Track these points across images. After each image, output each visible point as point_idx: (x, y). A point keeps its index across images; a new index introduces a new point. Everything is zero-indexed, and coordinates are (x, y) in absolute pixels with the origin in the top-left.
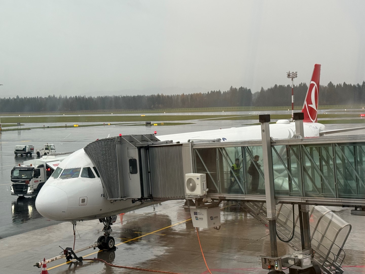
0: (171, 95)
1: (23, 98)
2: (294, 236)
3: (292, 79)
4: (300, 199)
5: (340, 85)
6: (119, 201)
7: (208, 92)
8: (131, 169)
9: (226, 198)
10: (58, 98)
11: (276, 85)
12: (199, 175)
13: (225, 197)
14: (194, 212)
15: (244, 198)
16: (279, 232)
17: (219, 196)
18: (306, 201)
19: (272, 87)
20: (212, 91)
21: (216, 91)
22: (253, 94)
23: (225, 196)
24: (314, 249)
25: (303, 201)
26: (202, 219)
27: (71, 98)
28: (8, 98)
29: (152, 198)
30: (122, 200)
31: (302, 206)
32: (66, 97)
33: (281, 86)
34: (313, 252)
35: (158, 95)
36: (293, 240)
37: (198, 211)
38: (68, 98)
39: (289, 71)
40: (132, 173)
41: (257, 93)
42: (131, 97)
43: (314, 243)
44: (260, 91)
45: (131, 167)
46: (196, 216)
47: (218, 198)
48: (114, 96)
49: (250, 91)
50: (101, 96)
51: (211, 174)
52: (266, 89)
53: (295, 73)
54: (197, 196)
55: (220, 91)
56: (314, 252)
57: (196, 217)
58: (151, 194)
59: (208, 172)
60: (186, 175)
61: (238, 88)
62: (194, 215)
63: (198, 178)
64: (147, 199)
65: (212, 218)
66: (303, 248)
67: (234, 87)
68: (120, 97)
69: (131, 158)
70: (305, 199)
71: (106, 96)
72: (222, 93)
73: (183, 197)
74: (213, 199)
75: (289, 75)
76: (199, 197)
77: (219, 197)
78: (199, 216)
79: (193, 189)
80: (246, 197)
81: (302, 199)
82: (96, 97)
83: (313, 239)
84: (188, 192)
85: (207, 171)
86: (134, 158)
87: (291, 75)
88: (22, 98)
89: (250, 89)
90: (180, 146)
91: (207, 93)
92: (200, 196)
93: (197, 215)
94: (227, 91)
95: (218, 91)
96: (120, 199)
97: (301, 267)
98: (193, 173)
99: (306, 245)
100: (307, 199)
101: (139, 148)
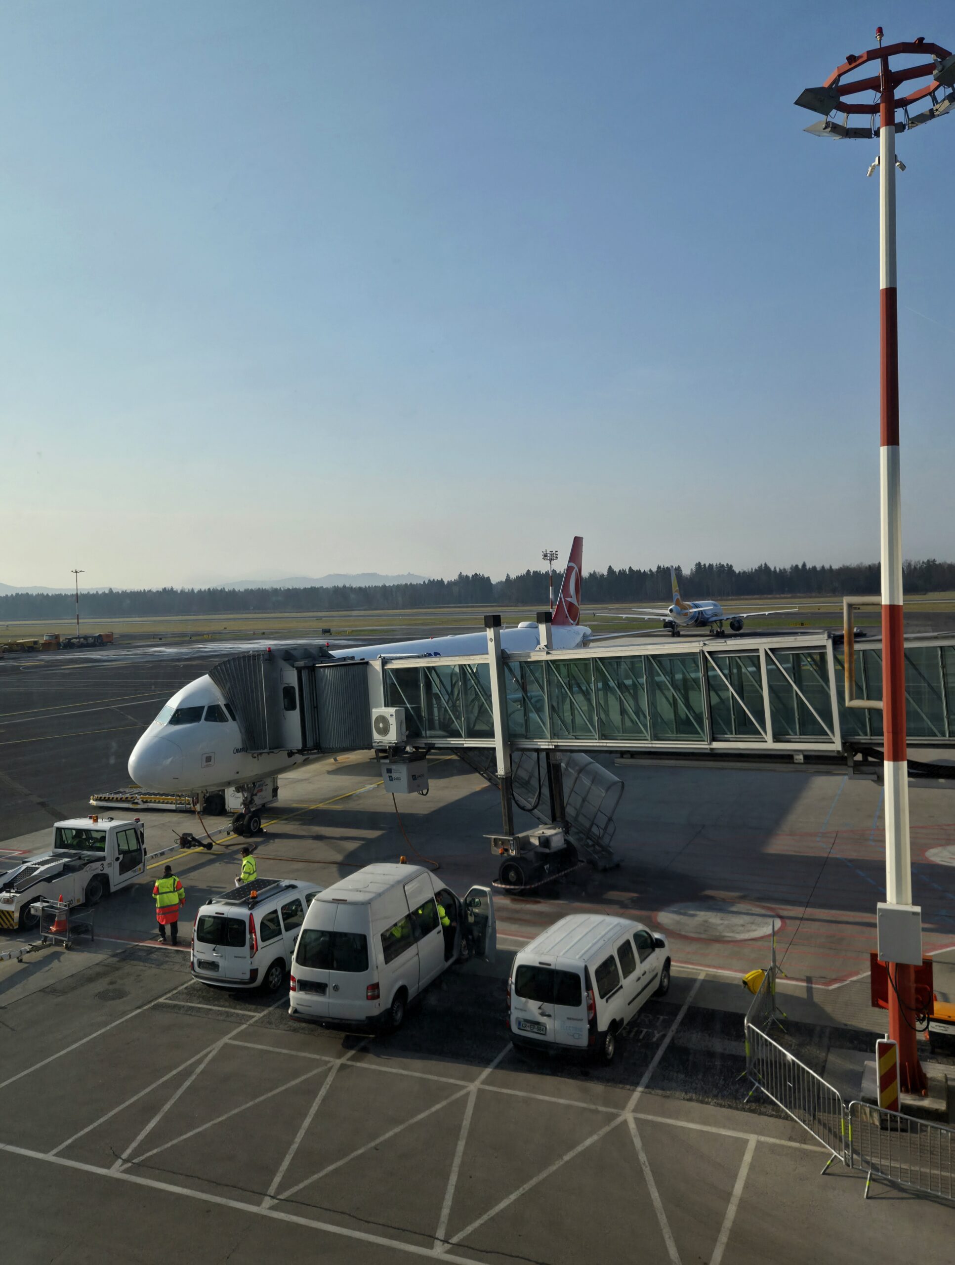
0: (366, 587)
1: (120, 592)
2: (540, 802)
3: (551, 560)
4: (547, 744)
5: (624, 571)
6: (267, 754)
7: (424, 582)
8: (286, 704)
9: (436, 746)
10: (179, 592)
11: (528, 571)
12: (392, 710)
13: (434, 744)
14: (387, 769)
15: (463, 744)
16: (517, 795)
17: (426, 742)
18: (555, 746)
19: (522, 574)
20: (429, 580)
21: (436, 580)
22: (494, 585)
23: (433, 742)
24: (569, 821)
25: (551, 747)
26: (398, 779)
27: (200, 591)
28: (95, 593)
29: (321, 749)
30: (273, 752)
31: (551, 755)
32: (193, 590)
33: (535, 573)
34: (568, 825)
35: (344, 587)
36: (539, 807)
37: (393, 767)
38: (196, 591)
39: (546, 550)
40: (287, 709)
41: (500, 583)
42: (299, 589)
43: (570, 811)
44: (504, 580)
45: (286, 700)
46: (390, 775)
47: (424, 746)
48: (272, 588)
49: (490, 580)
50: (250, 588)
51: (412, 708)
52: (513, 576)
53: (554, 552)
54: (391, 743)
55: (443, 580)
56: (570, 825)
57: (390, 777)
58: (318, 742)
59: (408, 706)
60: (374, 710)
61: (471, 576)
62: (387, 773)
63: (392, 715)
64: (311, 750)
65: (414, 777)
66: (554, 819)
67: (464, 574)
68: (282, 589)
69: (287, 685)
70: (553, 744)
71: (259, 589)
72: (446, 582)
73: (369, 745)
74: (417, 748)
75: (545, 556)
76: (394, 745)
77: (426, 744)
78: (394, 775)
79: (385, 731)
80: (467, 742)
81: (550, 744)
82: (242, 590)
83: (568, 806)
84: (376, 736)
85: (405, 704)
86: (291, 685)
87: (548, 555)
88: (118, 593)
89: (489, 577)
90: (365, 665)
91: (422, 583)
92: (394, 743)
93: (391, 772)
94: (453, 580)
95: (439, 579)
96: (268, 751)
97: (549, 849)
98: (385, 706)
99: (558, 814)
100: (556, 744)
101: (299, 670)
